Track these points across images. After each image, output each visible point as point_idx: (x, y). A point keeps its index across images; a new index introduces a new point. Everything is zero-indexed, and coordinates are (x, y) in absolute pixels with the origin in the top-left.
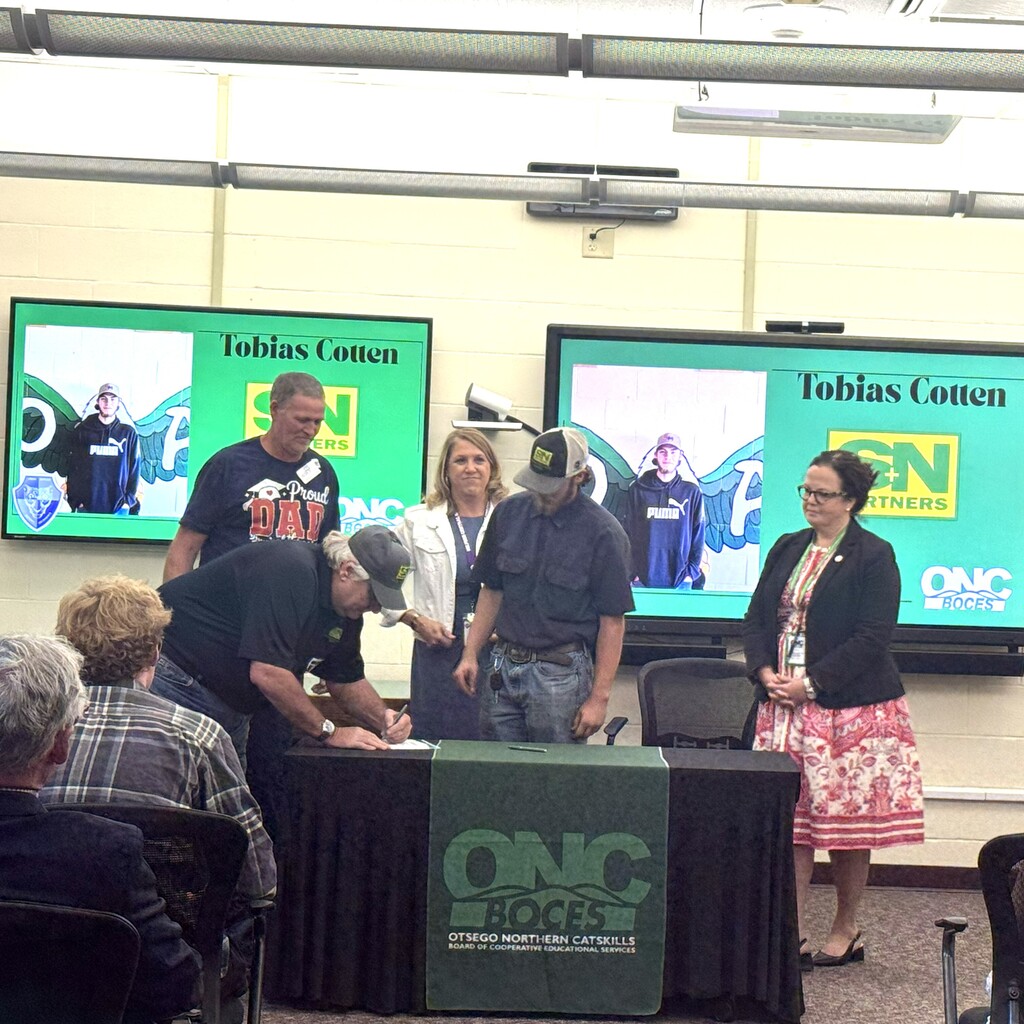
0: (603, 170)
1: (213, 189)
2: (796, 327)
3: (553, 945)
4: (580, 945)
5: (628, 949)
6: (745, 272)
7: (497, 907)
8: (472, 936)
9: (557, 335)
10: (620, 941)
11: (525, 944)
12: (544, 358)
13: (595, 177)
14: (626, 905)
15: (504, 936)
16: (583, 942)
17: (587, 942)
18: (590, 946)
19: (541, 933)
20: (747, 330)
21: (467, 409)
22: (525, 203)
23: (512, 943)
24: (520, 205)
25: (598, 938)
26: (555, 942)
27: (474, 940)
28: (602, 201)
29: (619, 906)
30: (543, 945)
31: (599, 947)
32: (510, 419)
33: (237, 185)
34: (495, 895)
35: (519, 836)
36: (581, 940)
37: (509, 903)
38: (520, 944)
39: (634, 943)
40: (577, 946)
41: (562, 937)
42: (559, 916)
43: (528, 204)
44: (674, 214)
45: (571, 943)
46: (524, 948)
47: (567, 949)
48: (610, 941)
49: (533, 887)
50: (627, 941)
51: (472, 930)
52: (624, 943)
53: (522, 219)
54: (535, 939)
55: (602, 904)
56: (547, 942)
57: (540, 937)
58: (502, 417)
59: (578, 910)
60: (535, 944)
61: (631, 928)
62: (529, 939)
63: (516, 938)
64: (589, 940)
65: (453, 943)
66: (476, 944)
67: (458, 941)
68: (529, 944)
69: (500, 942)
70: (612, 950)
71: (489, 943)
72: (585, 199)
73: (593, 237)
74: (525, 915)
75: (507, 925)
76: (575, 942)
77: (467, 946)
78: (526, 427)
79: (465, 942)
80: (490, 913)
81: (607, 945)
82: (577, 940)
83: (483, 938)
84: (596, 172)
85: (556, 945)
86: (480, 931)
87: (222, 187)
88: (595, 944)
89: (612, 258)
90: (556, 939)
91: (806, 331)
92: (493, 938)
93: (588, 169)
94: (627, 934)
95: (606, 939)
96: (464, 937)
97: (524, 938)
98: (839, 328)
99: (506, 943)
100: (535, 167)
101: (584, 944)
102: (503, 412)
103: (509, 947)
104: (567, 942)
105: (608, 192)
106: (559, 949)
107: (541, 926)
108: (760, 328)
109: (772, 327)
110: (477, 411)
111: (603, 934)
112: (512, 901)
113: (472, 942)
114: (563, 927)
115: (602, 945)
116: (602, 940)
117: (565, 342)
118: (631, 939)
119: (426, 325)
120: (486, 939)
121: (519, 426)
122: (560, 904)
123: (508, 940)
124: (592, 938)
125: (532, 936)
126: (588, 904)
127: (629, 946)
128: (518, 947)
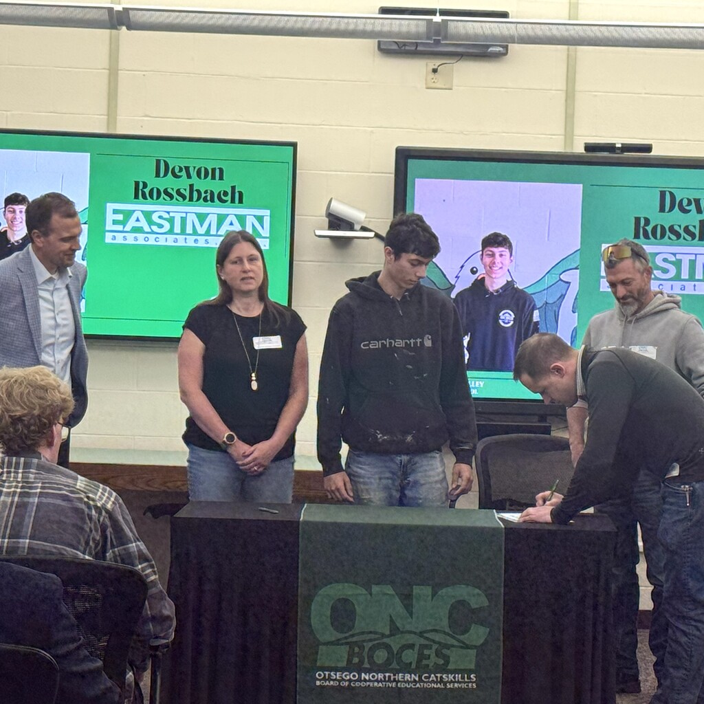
0: (444, 12)
1: (108, 31)
2: (610, 148)
3: (405, 682)
4: (429, 682)
5: (470, 684)
6: (566, 101)
7: (357, 650)
8: (336, 675)
9: (404, 156)
10: (463, 678)
11: (381, 681)
12: (393, 175)
13: (437, 18)
14: (467, 647)
15: (363, 675)
16: (431, 679)
17: (435, 680)
18: (436, 682)
19: (396, 672)
20: (569, 151)
21: (327, 220)
22: (377, 40)
23: (370, 680)
24: (372, 43)
25: (444, 676)
26: (407, 679)
27: (338, 678)
28: (443, 40)
29: (462, 647)
30: (398, 682)
31: (445, 684)
32: (364, 229)
33: (129, 28)
34: (355, 639)
35: (375, 589)
36: (429, 677)
37: (368, 645)
38: (377, 681)
39: (475, 679)
40: (426, 682)
41: (413, 675)
42: (410, 656)
43: (379, 42)
44: (505, 52)
45: (421, 680)
46: (380, 685)
47: (418, 685)
48: (454, 678)
49: (387, 633)
50: (469, 678)
51: (336, 670)
52: (466, 680)
53: (374, 55)
54: (389, 677)
55: (448, 647)
56: (400, 679)
57: (394, 675)
58: (357, 227)
59: (426, 652)
60: (389, 680)
61: (472, 666)
62: (385, 677)
63: (373, 677)
64: (437, 677)
65: (320, 680)
66: (340, 681)
67: (324, 679)
68: (385, 681)
69: (360, 680)
70: (456, 685)
71: (350, 680)
72: (428, 38)
73: (435, 71)
74: (381, 656)
75: (367, 665)
76: (423, 678)
77: (332, 683)
78: (377, 236)
79: (330, 679)
80: (351, 655)
81: (451, 682)
82: (426, 677)
83: (346, 676)
84: (438, 14)
85: (408, 682)
86: (342, 670)
87: (117, 29)
88: (441, 681)
89: (451, 89)
90: (407, 677)
91: (618, 151)
92: (354, 676)
93: (432, 12)
94: (470, 672)
95: (451, 677)
96: (329, 675)
97: (380, 676)
98: (648, 148)
99: (365, 680)
100: (384, 11)
101: (431, 682)
102: (358, 223)
103: (368, 683)
104: (417, 679)
105: (449, 31)
106: (411, 685)
107: (394, 665)
108: (579, 149)
109: (589, 148)
110: (336, 222)
111: (448, 672)
112: (370, 644)
113: (336, 680)
114: (414, 666)
115: (448, 682)
116: (448, 677)
117: (411, 163)
118: (472, 676)
119: (292, 148)
120: (348, 677)
121: (372, 234)
122: (412, 646)
123: (367, 678)
124: (439, 675)
125: (387, 675)
126: (435, 647)
127: (471, 682)
128: (376, 684)
